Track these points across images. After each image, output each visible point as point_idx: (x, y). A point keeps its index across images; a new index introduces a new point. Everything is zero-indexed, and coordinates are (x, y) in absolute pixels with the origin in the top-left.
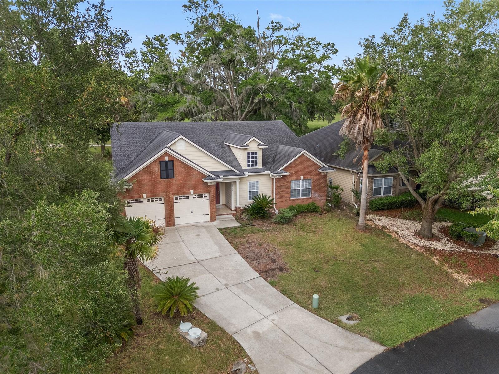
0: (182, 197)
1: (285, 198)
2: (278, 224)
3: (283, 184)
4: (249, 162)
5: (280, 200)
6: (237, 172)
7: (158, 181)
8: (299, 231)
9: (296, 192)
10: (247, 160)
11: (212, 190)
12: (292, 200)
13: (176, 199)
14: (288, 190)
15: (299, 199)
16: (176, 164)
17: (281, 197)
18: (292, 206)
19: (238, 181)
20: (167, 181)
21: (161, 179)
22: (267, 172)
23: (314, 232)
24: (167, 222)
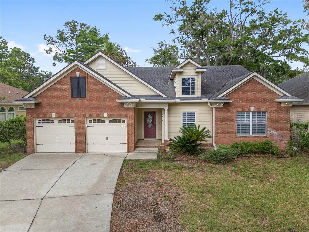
0: (97, 121)
1: (229, 133)
2: (209, 162)
3: (225, 116)
4: (184, 89)
5: (222, 136)
6: (164, 96)
7: (68, 100)
8: (236, 174)
9: (244, 128)
10: (182, 87)
11: (130, 114)
12: (237, 137)
13: (90, 122)
14: (232, 123)
15: (249, 137)
16: (88, 81)
17: (223, 132)
18: (236, 143)
19: (166, 108)
20: (78, 100)
21: (72, 96)
22: (205, 100)
23: (262, 180)
24: (76, 148)
